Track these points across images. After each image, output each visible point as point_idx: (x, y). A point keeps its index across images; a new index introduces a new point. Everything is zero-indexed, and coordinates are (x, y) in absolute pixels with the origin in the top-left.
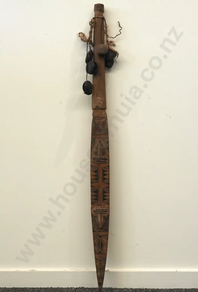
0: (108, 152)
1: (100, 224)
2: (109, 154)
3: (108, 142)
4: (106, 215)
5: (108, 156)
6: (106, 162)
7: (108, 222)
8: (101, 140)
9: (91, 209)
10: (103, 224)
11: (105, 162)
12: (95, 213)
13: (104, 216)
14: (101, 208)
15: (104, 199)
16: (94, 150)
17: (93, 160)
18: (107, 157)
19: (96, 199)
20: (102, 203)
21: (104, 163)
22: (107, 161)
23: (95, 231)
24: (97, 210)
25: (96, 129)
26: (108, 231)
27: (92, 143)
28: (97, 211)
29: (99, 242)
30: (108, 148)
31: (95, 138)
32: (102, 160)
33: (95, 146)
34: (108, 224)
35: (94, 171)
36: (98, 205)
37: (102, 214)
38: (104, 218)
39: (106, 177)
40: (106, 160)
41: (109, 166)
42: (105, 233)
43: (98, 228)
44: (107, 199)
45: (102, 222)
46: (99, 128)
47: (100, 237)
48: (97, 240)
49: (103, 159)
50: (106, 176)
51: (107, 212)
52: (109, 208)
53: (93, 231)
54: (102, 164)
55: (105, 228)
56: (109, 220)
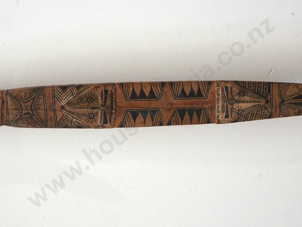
0: (87, 86)
1: (256, 104)
2: (92, 85)
3: (64, 88)
4: (236, 90)
5: (97, 86)
6: (111, 91)
7: (250, 83)
8: (58, 105)
9: (222, 123)
10: (257, 96)
11: (112, 93)
12: (231, 116)
13: (239, 94)
14: (220, 100)
15: (200, 94)
16: (83, 121)
17: (107, 123)
18: (100, 90)
19: (199, 112)
20: (207, 100)
21: (114, 96)
22: (109, 89)
23: (271, 114)
24: (225, 110)
25: (32, 118)
26: (269, 83)
27: (66, 127)
28: (227, 112)
29: (295, 104)
30: (79, 87)
31: (56, 119)
32: (108, 102)
33: (74, 120)
34: (254, 83)
35: (135, 120)
36: (213, 108)
37: (234, 98)
38: (242, 93)
39: (147, 92)
40: (106, 92)
41: (122, 85)
42: (275, 91)
43: (264, 108)
44: (199, 88)
45: (253, 99)
46: (31, 112)
47: (283, 101)
48: (289, 109)
49: (106, 98)
50: (144, 90)
51: (229, 86)
52: (219, 83)
53: (270, 117)
54: (116, 102)
55: (265, 90)
56: (244, 82)
